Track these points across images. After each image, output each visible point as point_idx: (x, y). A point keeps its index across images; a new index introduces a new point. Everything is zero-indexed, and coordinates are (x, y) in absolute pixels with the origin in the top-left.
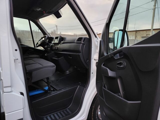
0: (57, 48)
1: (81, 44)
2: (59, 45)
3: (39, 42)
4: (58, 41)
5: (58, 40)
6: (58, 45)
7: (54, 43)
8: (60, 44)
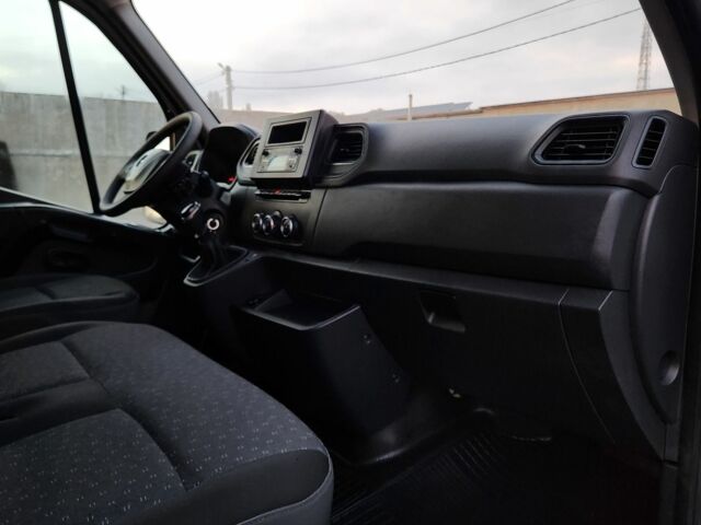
0: (294, 218)
1: (617, 195)
2: (316, 194)
3: (135, 171)
4: (304, 158)
5: (298, 152)
6: (307, 196)
7: (257, 182)
8: (327, 187)
